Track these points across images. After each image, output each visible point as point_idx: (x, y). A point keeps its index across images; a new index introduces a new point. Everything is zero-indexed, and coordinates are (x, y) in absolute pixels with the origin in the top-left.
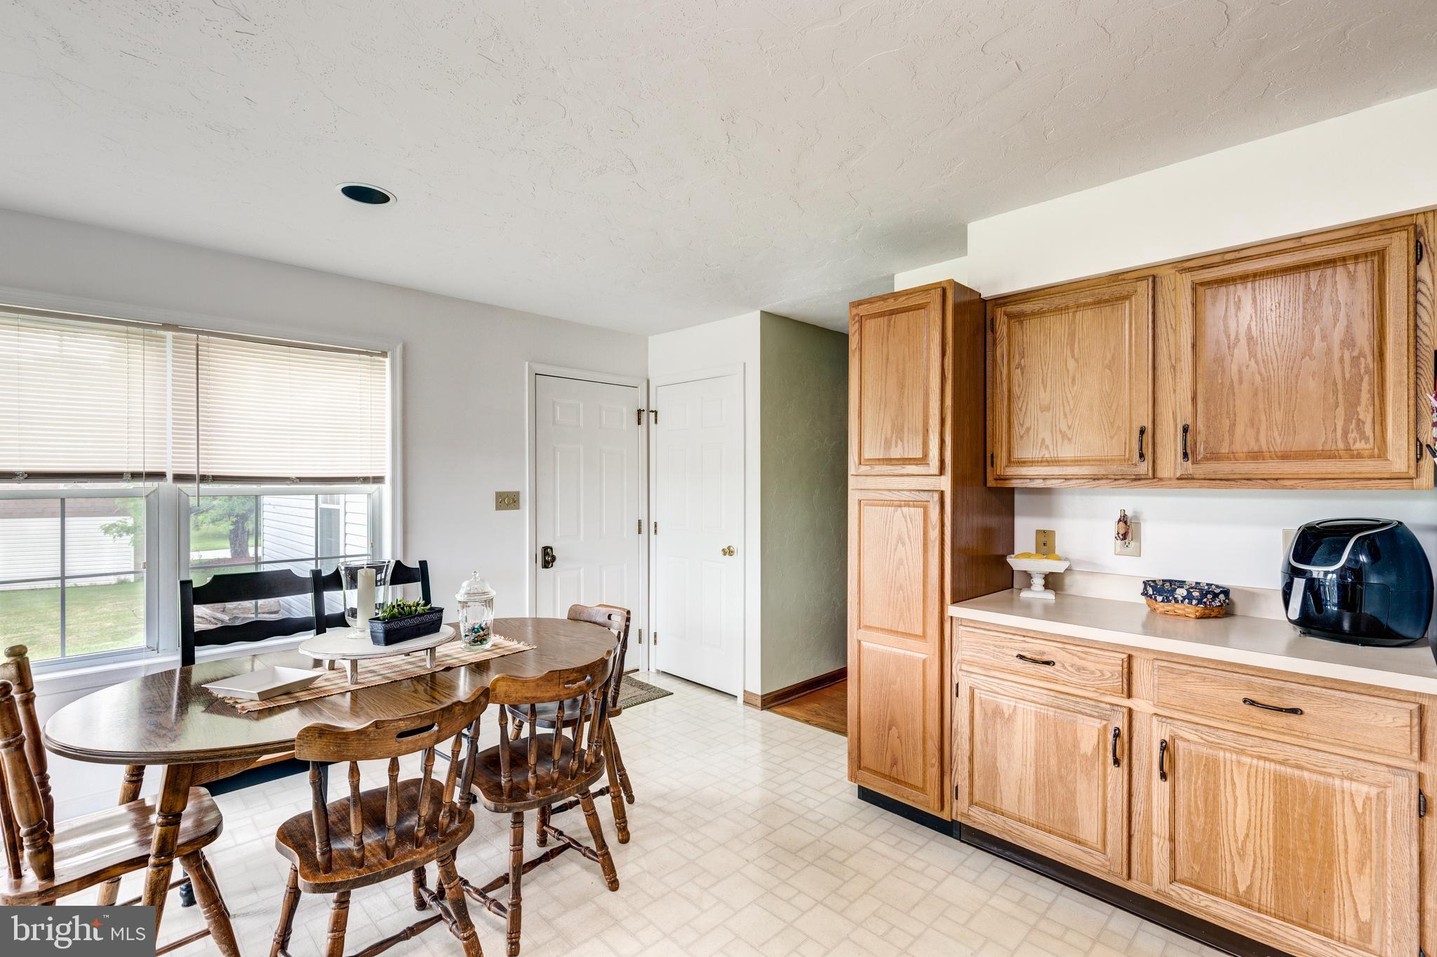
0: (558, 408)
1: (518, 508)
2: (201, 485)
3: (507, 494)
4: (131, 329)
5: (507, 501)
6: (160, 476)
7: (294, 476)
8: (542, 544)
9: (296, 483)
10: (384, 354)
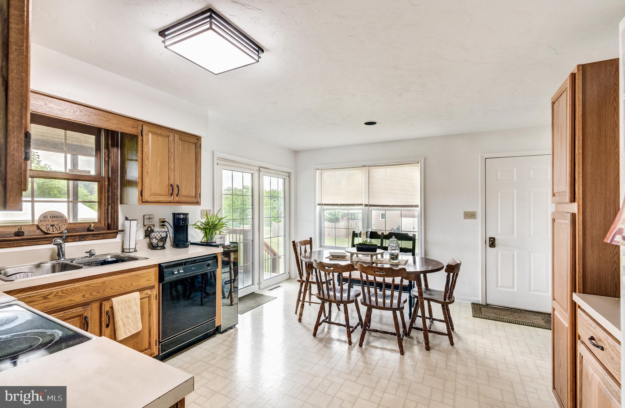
0: (499, 172)
1: (475, 218)
2: (369, 207)
3: (470, 213)
4: (357, 168)
5: (471, 215)
6: (362, 205)
7: (391, 205)
8: (489, 236)
9: (392, 207)
10: (418, 163)
